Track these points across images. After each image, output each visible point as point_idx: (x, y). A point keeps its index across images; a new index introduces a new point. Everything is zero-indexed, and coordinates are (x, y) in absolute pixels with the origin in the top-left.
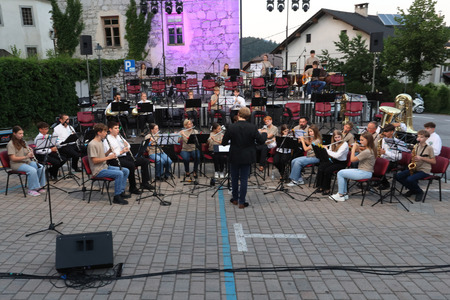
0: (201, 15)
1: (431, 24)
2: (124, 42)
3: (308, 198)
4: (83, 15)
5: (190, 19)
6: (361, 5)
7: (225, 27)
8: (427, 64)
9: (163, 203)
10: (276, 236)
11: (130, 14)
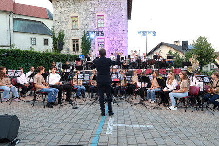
0: (112, 39)
1: (206, 46)
2: (80, 49)
3: (155, 108)
4: (65, 39)
5: (107, 41)
6: (177, 42)
7: (121, 44)
8: (206, 62)
9: (74, 108)
10: (134, 125)
11: (84, 38)
